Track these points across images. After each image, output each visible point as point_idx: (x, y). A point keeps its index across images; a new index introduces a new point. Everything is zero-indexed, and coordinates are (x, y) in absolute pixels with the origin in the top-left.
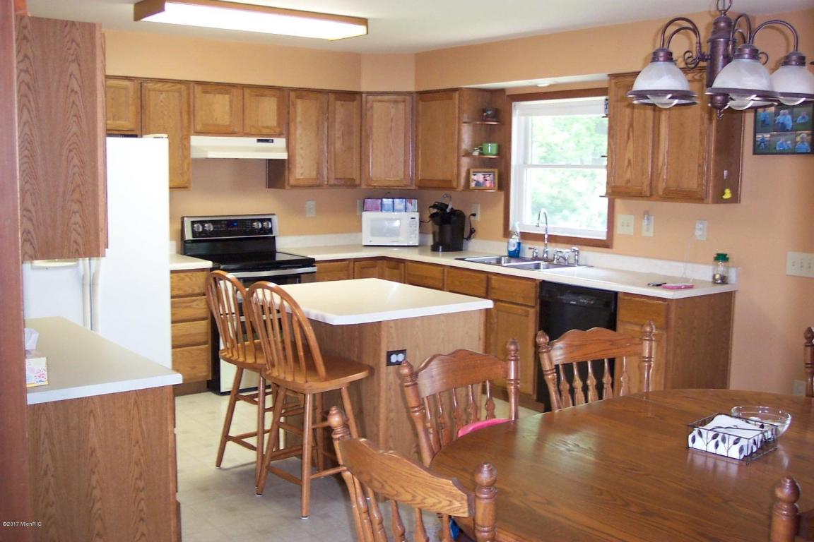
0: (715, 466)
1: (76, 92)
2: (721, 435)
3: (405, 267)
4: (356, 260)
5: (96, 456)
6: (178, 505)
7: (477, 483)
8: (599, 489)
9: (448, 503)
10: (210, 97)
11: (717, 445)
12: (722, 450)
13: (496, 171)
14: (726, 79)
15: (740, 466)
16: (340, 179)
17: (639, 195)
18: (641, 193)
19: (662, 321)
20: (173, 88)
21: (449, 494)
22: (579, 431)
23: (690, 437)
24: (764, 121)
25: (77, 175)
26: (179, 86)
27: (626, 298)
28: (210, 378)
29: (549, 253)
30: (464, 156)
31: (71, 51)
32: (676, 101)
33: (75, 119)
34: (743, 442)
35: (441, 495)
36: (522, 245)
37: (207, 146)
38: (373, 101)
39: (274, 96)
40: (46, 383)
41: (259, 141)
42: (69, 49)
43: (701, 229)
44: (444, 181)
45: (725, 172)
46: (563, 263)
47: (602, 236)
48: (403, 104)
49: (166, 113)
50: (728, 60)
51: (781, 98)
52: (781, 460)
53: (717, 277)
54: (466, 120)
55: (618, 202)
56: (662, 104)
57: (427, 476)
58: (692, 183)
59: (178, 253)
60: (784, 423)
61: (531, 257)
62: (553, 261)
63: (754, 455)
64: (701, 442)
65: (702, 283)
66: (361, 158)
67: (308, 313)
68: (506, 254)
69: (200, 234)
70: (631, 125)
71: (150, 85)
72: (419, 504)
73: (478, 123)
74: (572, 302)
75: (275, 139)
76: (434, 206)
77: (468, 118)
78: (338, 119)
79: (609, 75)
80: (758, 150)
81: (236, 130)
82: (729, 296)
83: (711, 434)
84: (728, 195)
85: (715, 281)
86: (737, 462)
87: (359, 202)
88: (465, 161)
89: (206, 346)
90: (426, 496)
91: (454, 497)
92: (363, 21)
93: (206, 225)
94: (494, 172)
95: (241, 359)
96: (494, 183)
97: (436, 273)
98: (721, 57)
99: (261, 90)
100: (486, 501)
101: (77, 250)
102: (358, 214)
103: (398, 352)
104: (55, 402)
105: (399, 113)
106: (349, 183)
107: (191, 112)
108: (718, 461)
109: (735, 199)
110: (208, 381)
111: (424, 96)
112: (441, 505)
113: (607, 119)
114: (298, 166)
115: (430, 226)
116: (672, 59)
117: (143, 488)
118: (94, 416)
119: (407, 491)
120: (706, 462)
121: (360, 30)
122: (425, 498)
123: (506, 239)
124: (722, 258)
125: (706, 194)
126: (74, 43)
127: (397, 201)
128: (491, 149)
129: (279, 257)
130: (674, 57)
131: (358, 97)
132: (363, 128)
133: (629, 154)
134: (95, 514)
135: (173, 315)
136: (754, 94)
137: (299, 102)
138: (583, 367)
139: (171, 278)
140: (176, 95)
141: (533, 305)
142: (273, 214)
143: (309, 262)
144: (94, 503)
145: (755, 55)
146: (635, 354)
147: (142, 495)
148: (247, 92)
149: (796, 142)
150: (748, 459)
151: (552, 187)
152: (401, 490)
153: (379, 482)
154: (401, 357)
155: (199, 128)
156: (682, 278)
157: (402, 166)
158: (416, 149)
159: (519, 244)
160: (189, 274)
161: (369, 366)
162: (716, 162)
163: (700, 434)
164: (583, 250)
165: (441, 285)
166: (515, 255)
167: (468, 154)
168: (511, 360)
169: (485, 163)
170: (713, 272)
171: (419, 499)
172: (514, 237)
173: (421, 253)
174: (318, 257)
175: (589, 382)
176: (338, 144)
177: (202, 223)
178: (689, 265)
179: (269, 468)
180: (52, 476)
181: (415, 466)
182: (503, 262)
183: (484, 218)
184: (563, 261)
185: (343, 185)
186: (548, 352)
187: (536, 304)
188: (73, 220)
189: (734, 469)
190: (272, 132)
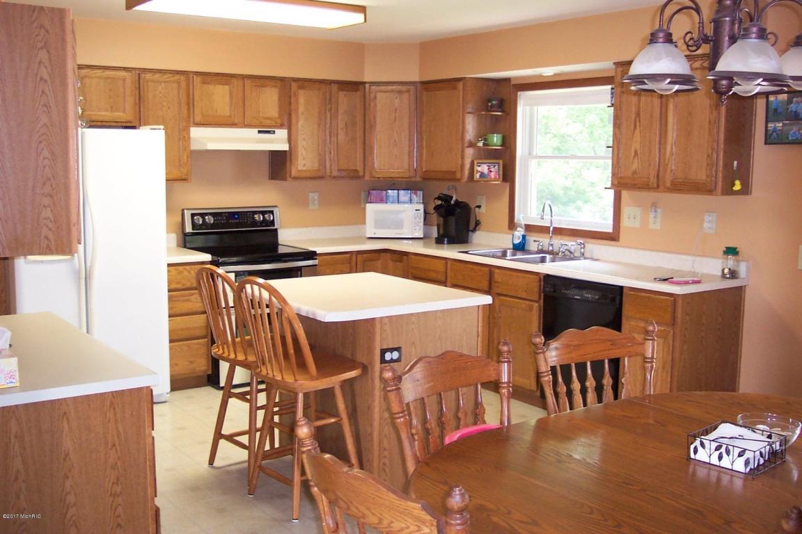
0: (719, 480)
1: (46, 81)
2: (724, 447)
3: (407, 259)
4: (359, 252)
5: (70, 459)
6: (157, 511)
7: (447, 508)
8: (590, 507)
9: (416, 528)
10: (210, 88)
11: (720, 458)
12: (726, 463)
13: (501, 162)
14: (730, 61)
15: (745, 480)
16: (343, 170)
17: (646, 187)
18: (648, 185)
19: (668, 317)
20: (172, 79)
21: (417, 519)
22: (573, 439)
23: (692, 447)
24: (776, 110)
25: (47, 168)
26: (177, 77)
27: (632, 293)
28: (210, 372)
29: (554, 245)
30: (467, 147)
31: (39, 38)
32: (676, 87)
33: (45, 109)
34: (748, 455)
35: (410, 520)
36: (527, 237)
37: (207, 138)
38: (376, 92)
39: (275, 86)
40: (18, 384)
41: (259, 132)
42: (37, 36)
43: (710, 222)
44: (447, 172)
45: (735, 163)
46: (569, 256)
47: (608, 228)
48: (408, 94)
49: (165, 104)
50: (733, 40)
51: (790, 82)
52: (790, 472)
53: (726, 271)
54: (470, 110)
55: (624, 194)
56: (661, 90)
57: (394, 498)
58: (701, 175)
59: (178, 246)
60: (794, 432)
61: (536, 250)
62: (558, 254)
63: (761, 467)
64: (704, 453)
65: (710, 277)
66: (364, 149)
67: (299, 310)
68: (512, 247)
69: (200, 227)
70: (638, 114)
71: (148, 76)
72: (386, 528)
73: (483, 113)
74: (576, 297)
75: (277, 131)
76: (439, 198)
77: (473, 108)
78: (341, 111)
79: (614, 63)
80: (770, 139)
81: (236, 121)
82: (740, 290)
83: (714, 445)
84: (738, 186)
85: (724, 276)
86: (742, 476)
87: (363, 195)
88: (469, 152)
89: (206, 340)
90: (394, 520)
91: (424, 523)
92: (361, 9)
93: (207, 217)
94: (498, 163)
95: (232, 356)
96: (499, 175)
97: (440, 266)
98: (727, 38)
99: (261, 81)
100: (458, 527)
101: (48, 246)
102: (363, 206)
103: (392, 350)
104: (26, 404)
105: (403, 103)
106: (352, 175)
107: (190, 103)
108: (722, 474)
109: (746, 190)
110: (208, 375)
111: (428, 86)
112: (409, 530)
113: (612, 108)
114: (300, 157)
115: (435, 217)
116: (672, 40)
117: (121, 493)
118: (68, 419)
119: (373, 514)
120: (709, 475)
121: (358, 18)
122: (392, 522)
123: (511, 232)
124: (731, 251)
125: (716, 185)
126: (43, 30)
127: (402, 192)
128: (496, 139)
129: (281, 250)
130: (674, 38)
131: (361, 87)
132: (367, 118)
133: (636, 145)
134: (69, 520)
135: (170, 308)
136: (761, 78)
137: (301, 92)
138: (581, 368)
139: (169, 271)
140: (175, 85)
141: (536, 299)
142: (276, 206)
143: (311, 255)
144: (68, 509)
145: (762, 35)
146: (637, 355)
147: (119, 500)
148: (247, 82)
150: (754, 473)
151: (566, 178)
152: (367, 512)
153: (344, 501)
154: (395, 355)
155: (198, 119)
156: (690, 271)
157: (406, 157)
158: (420, 140)
159: (524, 237)
160: (187, 267)
161: (363, 364)
162: (725, 152)
163: (702, 445)
164: (588, 243)
165: (443, 279)
166: (520, 248)
167: (471, 145)
168: (505, 362)
169: (490, 155)
170: (723, 266)
171: (385, 523)
172: (519, 229)
173: (425, 246)
174: (319, 250)
175: (588, 384)
176: (342, 136)
177: (203, 215)
178: (698, 259)
179: (261, 468)
180: (24, 481)
181: (380, 487)
182: (508, 254)
183: (489, 210)
184: (569, 254)
185: (347, 177)
186: (544, 352)
187: (540, 298)
188: (43, 215)
189: (738, 483)
190: (274, 124)
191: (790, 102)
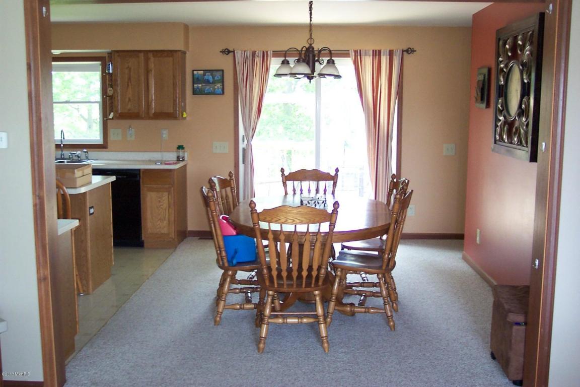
11: (315, 206)
18: (138, 116)
24: (198, 78)
29: (65, 154)
43: (165, 134)
47: (100, 141)
58: (170, 110)
70: (129, 79)
79: (112, 51)
80: (195, 92)
84: (185, 115)
124: (180, 147)
125: (179, 115)
133: (128, 95)
149: (215, 89)
164: (90, 151)
184: (77, 158)
191: (204, 75)
